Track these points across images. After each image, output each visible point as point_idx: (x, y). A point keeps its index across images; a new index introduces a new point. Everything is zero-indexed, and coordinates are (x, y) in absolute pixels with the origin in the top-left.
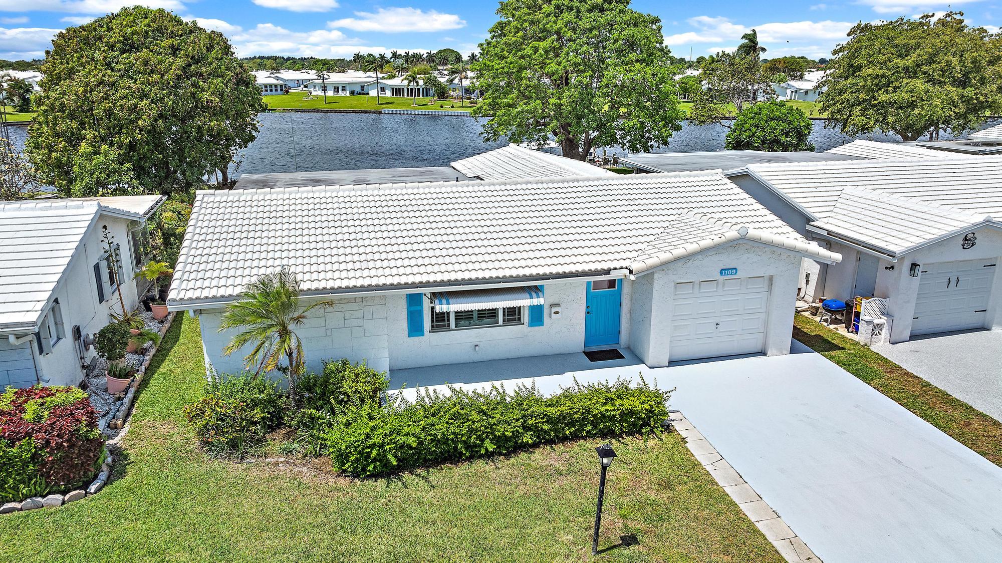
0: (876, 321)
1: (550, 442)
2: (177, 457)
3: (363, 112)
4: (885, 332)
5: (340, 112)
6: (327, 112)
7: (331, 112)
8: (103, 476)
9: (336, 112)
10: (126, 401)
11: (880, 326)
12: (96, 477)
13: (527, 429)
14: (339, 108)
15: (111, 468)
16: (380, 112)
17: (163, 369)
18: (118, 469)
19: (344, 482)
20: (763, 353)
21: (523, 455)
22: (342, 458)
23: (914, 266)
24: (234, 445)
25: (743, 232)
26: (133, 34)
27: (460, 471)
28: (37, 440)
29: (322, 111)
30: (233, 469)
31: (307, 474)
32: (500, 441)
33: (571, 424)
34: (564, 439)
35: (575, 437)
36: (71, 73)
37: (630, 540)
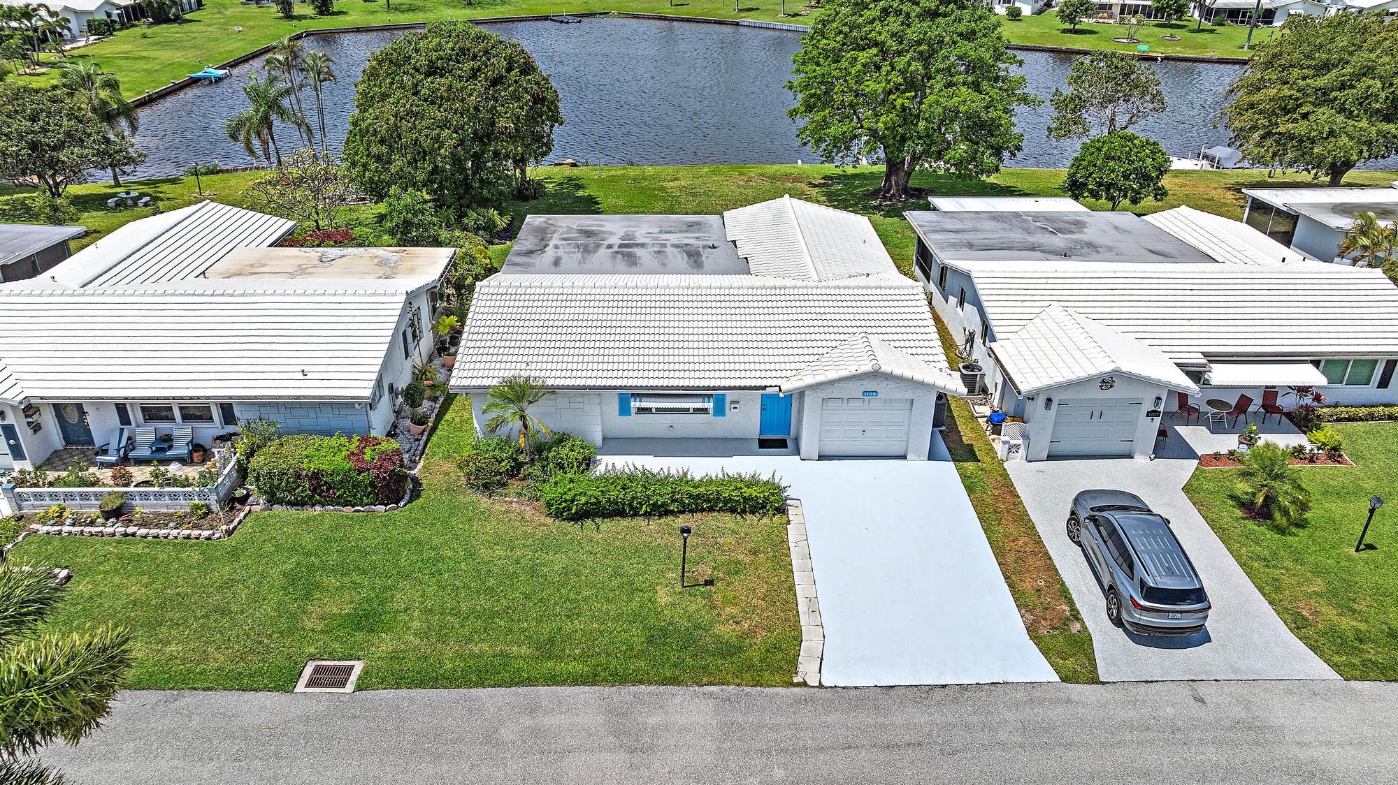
0: (1013, 442)
1: (691, 511)
2: (451, 490)
3: (716, 22)
4: (1022, 451)
5: (688, 20)
6: (672, 19)
7: (677, 20)
8: (407, 497)
9: (682, 20)
10: (422, 442)
11: (1018, 446)
12: (403, 497)
13: (674, 501)
14: (687, 14)
15: (412, 491)
16: (737, 24)
17: (447, 417)
18: (416, 494)
19: (549, 520)
20: (905, 457)
21: (670, 518)
22: (549, 505)
23: (1049, 400)
24: (486, 486)
25: (876, 367)
26: (438, 59)
27: (625, 523)
28: (372, 473)
29: (666, 19)
30: (484, 501)
31: (528, 512)
32: (655, 506)
33: (709, 501)
34: (703, 510)
35: (711, 509)
36: (384, 97)
37: (709, 582)
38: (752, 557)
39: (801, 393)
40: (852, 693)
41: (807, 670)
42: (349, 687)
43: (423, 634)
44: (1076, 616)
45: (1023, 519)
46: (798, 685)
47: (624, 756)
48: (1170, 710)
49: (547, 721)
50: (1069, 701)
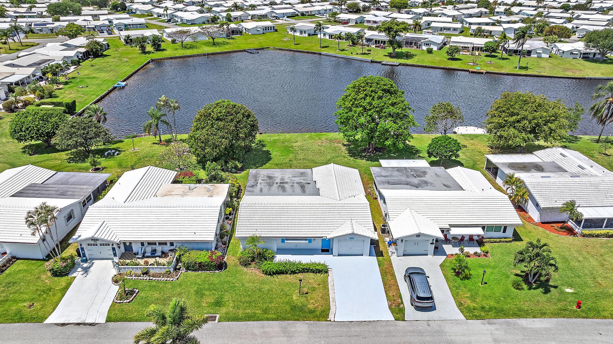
0: (393, 251)
1: (302, 272)
2: (235, 266)
3: (312, 53)
4: (396, 253)
5: (301, 52)
6: (294, 51)
7: (297, 51)
8: (224, 268)
9: (299, 51)
10: (226, 250)
11: (394, 252)
12: (223, 268)
13: (297, 270)
14: (301, 49)
15: (225, 266)
16: (320, 54)
17: (231, 242)
18: (226, 268)
19: (263, 275)
20: (362, 255)
21: (296, 274)
22: (263, 271)
23: (402, 240)
24: (245, 265)
25: (353, 232)
27: (284, 276)
28: (215, 262)
29: (292, 51)
30: (245, 269)
31: (257, 273)
32: (292, 272)
33: (307, 269)
34: (305, 272)
35: (307, 272)
37: (307, 293)
38: (318, 286)
39: (333, 239)
40: (342, 323)
41: (331, 317)
42: (216, 321)
43: (234, 307)
44: (402, 303)
45: (393, 275)
46: (329, 321)
47: (286, 338)
48: (421, 328)
49: (267, 330)
50: (396, 325)
